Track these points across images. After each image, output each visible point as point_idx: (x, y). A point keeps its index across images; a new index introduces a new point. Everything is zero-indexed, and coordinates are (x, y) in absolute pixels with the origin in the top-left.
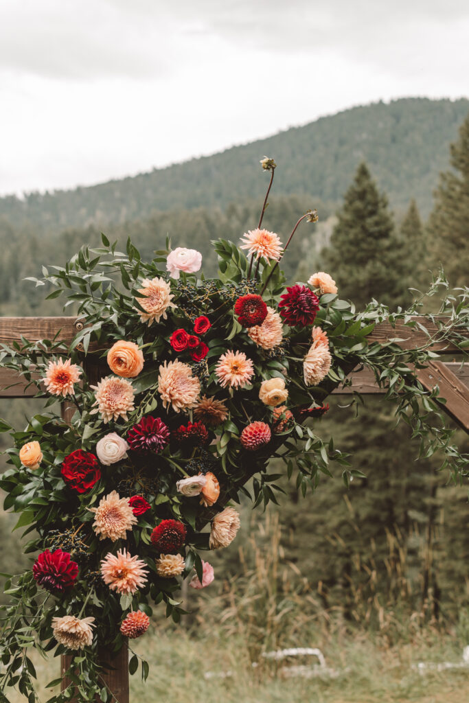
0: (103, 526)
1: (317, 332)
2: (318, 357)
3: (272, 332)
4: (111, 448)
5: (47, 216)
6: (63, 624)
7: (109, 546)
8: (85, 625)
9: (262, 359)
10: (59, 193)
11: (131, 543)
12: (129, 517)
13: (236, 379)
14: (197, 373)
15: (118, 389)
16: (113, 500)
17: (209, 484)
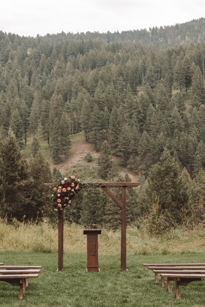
0: (58, 201)
1: (78, 185)
2: (77, 187)
3: (73, 185)
4: (59, 195)
5: (161, 40)
6: (55, 209)
7: (59, 203)
8: (57, 210)
9: (72, 188)
10: (167, 28)
11: (61, 203)
12: (60, 201)
13: (69, 190)
14: (66, 189)
15: (60, 190)
16: (59, 199)
17: (68, 198)
